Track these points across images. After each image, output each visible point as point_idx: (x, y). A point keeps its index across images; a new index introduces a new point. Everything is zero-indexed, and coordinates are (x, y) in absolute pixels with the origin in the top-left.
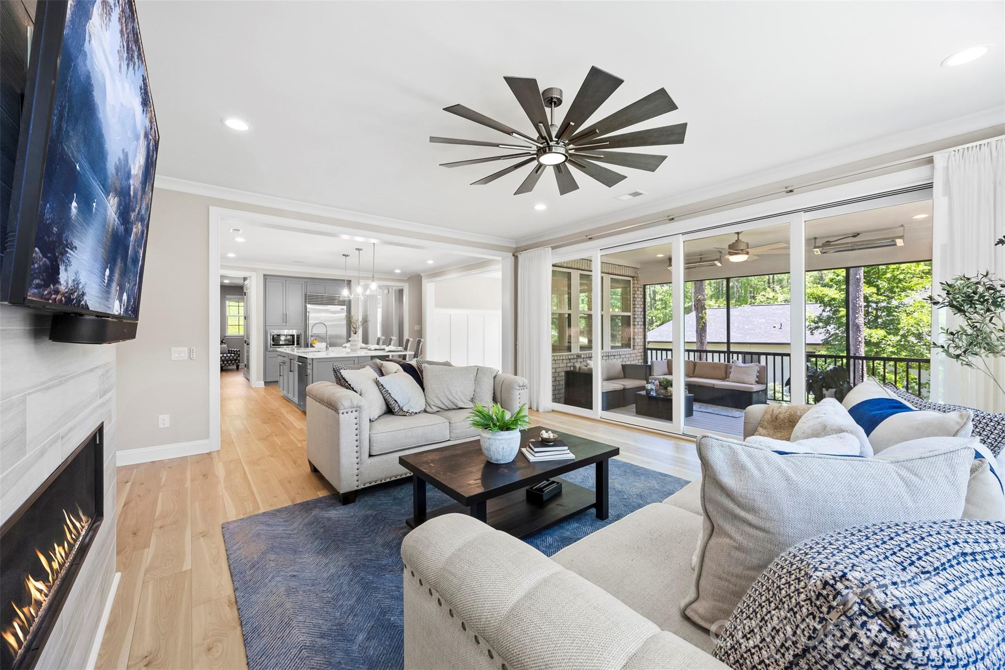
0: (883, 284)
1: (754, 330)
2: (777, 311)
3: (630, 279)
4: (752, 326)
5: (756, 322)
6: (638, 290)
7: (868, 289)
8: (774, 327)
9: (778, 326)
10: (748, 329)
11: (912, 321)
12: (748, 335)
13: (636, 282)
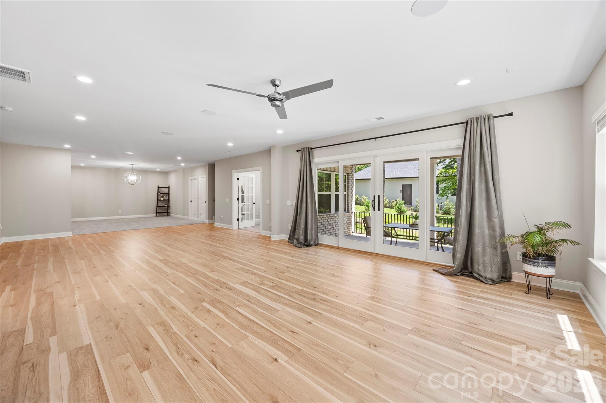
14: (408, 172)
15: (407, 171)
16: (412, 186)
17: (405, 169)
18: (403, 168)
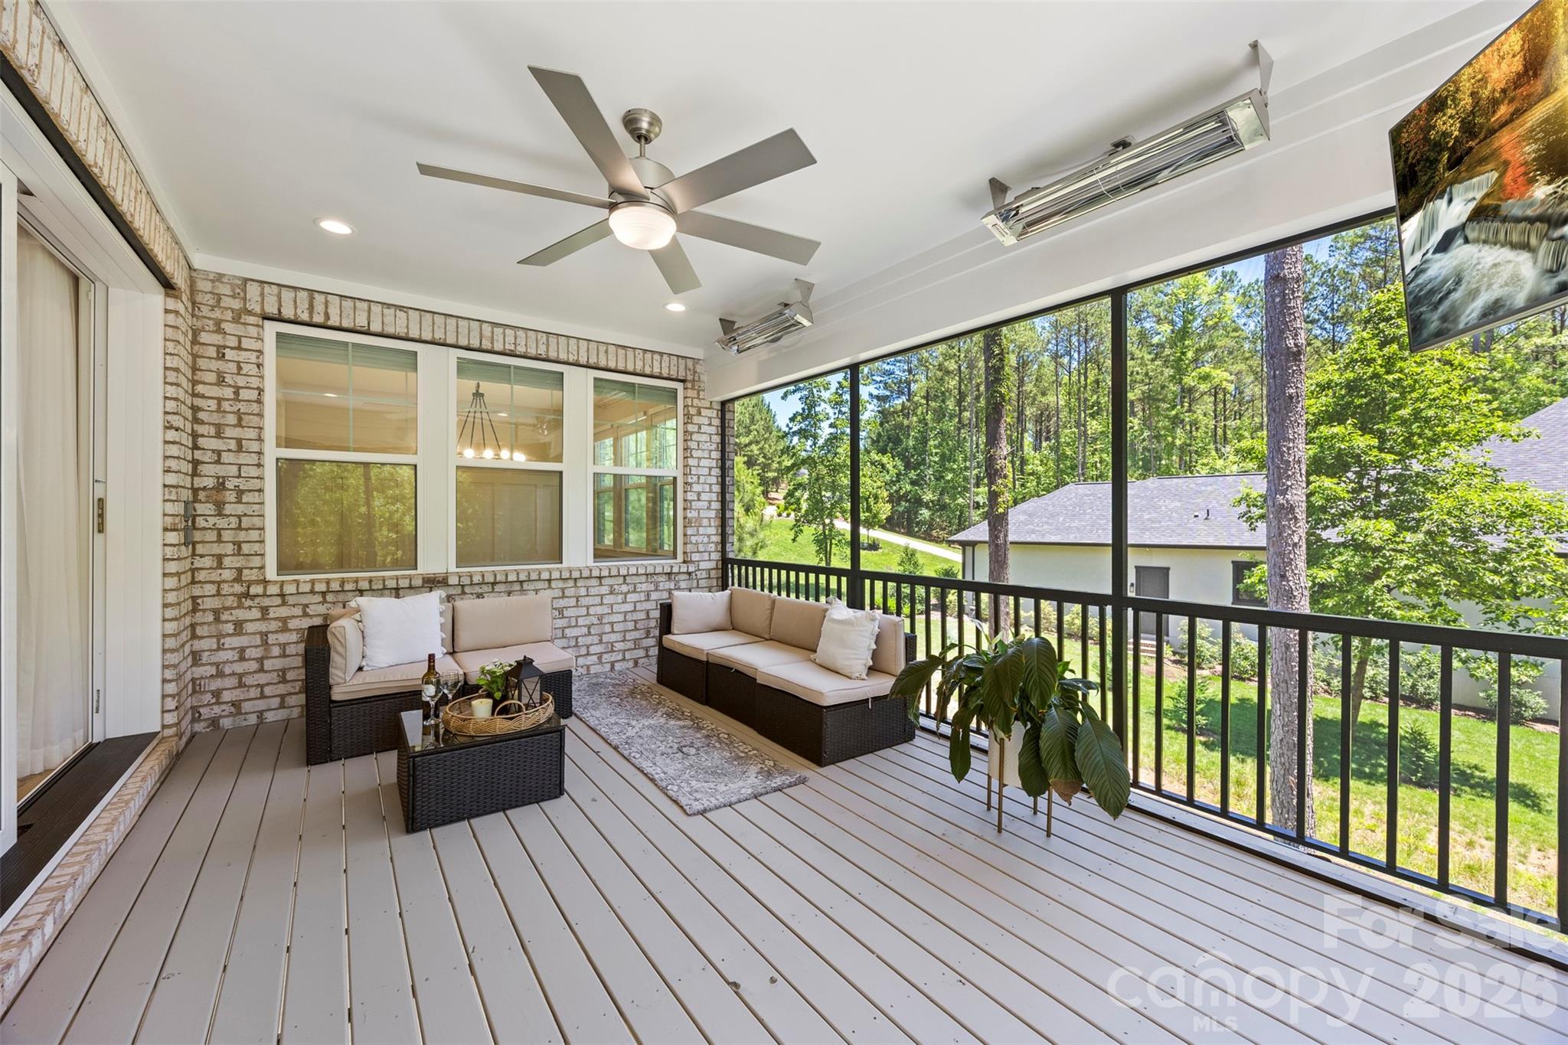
0: (1394, 429)
1: (1160, 522)
2: (1203, 488)
3: (679, 386)
4: (1155, 515)
5: (1163, 508)
6: (699, 414)
7: (1361, 439)
8: (1196, 516)
9: (1203, 515)
10: (1149, 520)
11: (1449, 504)
12: (1148, 530)
13: (693, 393)
14: (1157, 525)
15: (1153, 522)
16: (1170, 572)
17: (1150, 513)
18: (1141, 510)
